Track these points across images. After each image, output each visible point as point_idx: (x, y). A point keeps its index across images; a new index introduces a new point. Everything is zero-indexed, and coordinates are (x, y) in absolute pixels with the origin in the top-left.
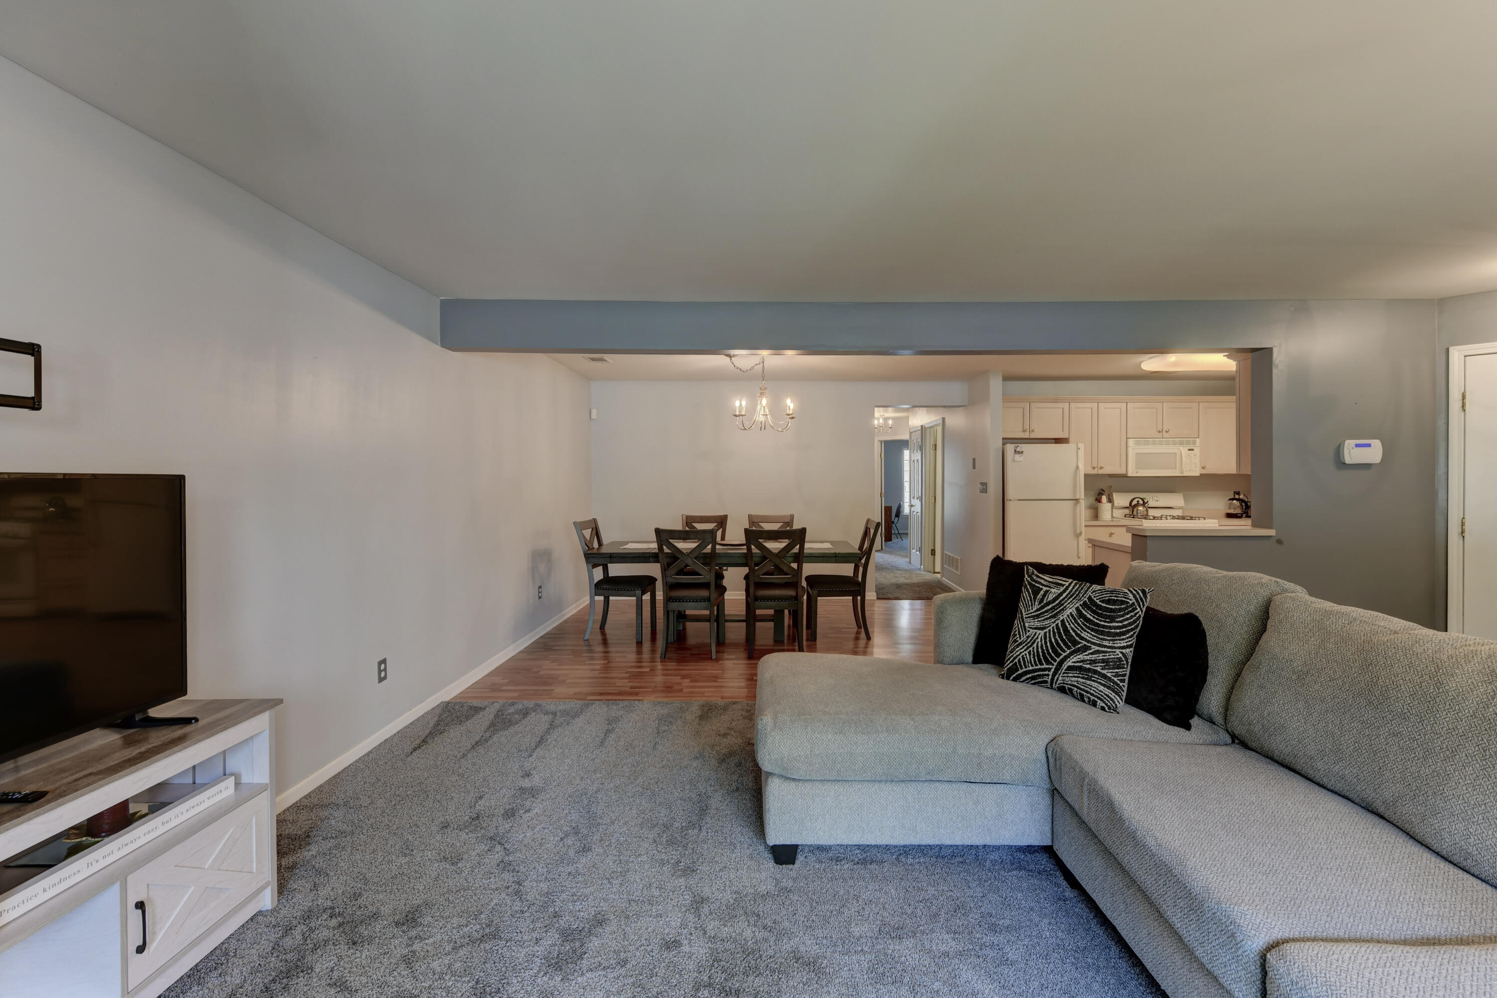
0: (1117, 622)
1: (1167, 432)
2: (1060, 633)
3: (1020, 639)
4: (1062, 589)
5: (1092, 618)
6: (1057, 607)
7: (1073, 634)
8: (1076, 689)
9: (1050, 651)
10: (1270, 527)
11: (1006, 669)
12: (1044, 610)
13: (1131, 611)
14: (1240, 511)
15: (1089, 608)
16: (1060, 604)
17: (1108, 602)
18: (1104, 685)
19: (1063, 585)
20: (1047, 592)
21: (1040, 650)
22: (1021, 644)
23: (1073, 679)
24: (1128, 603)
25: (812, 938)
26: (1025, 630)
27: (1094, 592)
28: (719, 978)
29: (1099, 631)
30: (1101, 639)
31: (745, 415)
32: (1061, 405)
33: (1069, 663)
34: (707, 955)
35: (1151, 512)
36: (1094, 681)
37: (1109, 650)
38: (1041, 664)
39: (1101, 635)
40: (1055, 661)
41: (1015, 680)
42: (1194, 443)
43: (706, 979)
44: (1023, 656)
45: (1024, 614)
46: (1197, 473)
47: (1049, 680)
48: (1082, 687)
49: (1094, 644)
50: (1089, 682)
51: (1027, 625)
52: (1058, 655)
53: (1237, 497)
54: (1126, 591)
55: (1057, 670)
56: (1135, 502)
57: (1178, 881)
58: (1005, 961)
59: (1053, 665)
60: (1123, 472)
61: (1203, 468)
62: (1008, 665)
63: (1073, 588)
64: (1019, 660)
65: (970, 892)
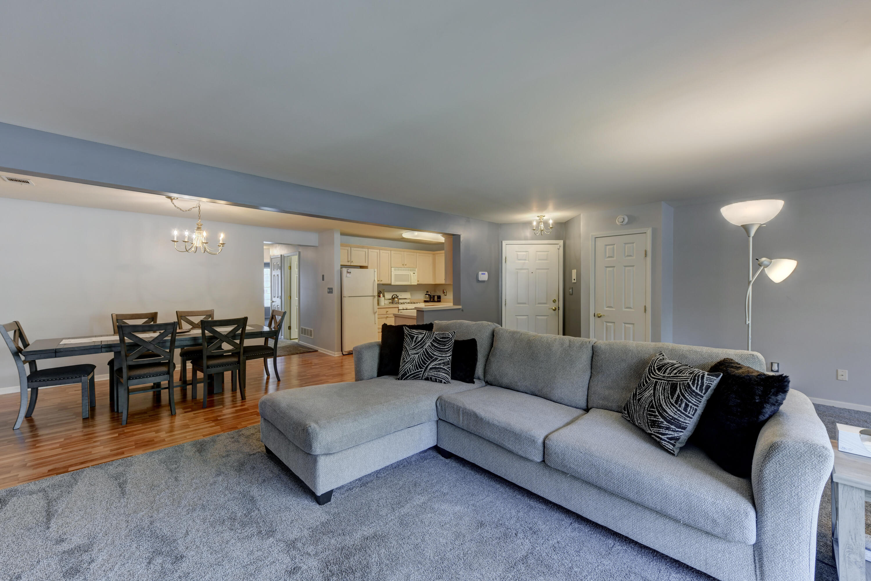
0: (447, 346)
1: (406, 265)
2: (425, 355)
3: (407, 360)
4: (423, 335)
5: (437, 346)
6: (422, 343)
7: (431, 354)
8: (433, 377)
9: (422, 363)
10: (460, 305)
11: (400, 375)
12: (417, 345)
13: (451, 341)
14: (428, 300)
15: (436, 342)
16: (424, 342)
17: (443, 338)
18: (444, 373)
19: (423, 333)
20: (417, 337)
21: (417, 363)
22: (408, 362)
23: (433, 373)
24: (450, 337)
25: (366, 526)
26: (409, 356)
27: (436, 335)
28: (335, 569)
29: (441, 351)
30: (442, 354)
31: (188, 242)
32: (364, 250)
33: (430, 366)
34: (320, 563)
35: (400, 301)
36: (441, 372)
37: (445, 358)
38: (418, 369)
39: (442, 352)
40: (424, 367)
41: (404, 380)
42: (415, 271)
43: (329, 573)
44: (409, 368)
45: (408, 348)
46: (416, 284)
47: (421, 376)
48: (436, 376)
49: (439, 356)
50: (439, 373)
51: (410, 353)
52: (425, 364)
53: (427, 293)
54: (448, 333)
55: (425, 370)
56: (394, 297)
57: (510, 432)
58: (445, 494)
59: (423, 369)
60: (390, 283)
61: (418, 281)
62: (402, 373)
63: (428, 334)
64: (407, 370)
65: (415, 477)
